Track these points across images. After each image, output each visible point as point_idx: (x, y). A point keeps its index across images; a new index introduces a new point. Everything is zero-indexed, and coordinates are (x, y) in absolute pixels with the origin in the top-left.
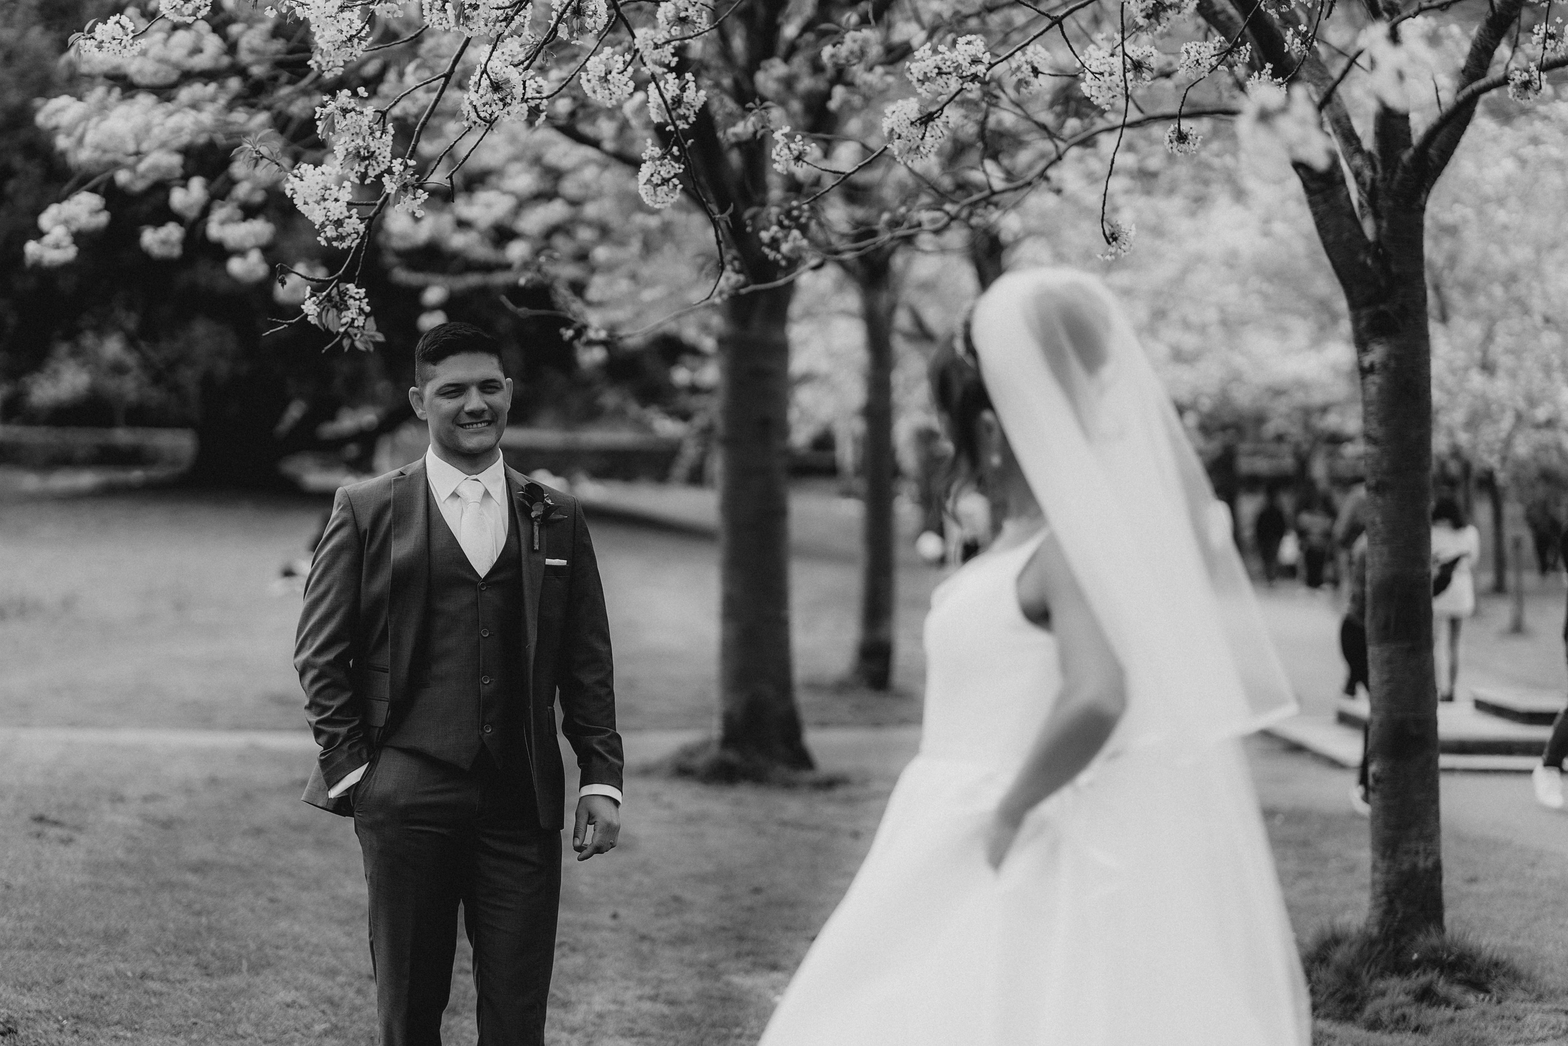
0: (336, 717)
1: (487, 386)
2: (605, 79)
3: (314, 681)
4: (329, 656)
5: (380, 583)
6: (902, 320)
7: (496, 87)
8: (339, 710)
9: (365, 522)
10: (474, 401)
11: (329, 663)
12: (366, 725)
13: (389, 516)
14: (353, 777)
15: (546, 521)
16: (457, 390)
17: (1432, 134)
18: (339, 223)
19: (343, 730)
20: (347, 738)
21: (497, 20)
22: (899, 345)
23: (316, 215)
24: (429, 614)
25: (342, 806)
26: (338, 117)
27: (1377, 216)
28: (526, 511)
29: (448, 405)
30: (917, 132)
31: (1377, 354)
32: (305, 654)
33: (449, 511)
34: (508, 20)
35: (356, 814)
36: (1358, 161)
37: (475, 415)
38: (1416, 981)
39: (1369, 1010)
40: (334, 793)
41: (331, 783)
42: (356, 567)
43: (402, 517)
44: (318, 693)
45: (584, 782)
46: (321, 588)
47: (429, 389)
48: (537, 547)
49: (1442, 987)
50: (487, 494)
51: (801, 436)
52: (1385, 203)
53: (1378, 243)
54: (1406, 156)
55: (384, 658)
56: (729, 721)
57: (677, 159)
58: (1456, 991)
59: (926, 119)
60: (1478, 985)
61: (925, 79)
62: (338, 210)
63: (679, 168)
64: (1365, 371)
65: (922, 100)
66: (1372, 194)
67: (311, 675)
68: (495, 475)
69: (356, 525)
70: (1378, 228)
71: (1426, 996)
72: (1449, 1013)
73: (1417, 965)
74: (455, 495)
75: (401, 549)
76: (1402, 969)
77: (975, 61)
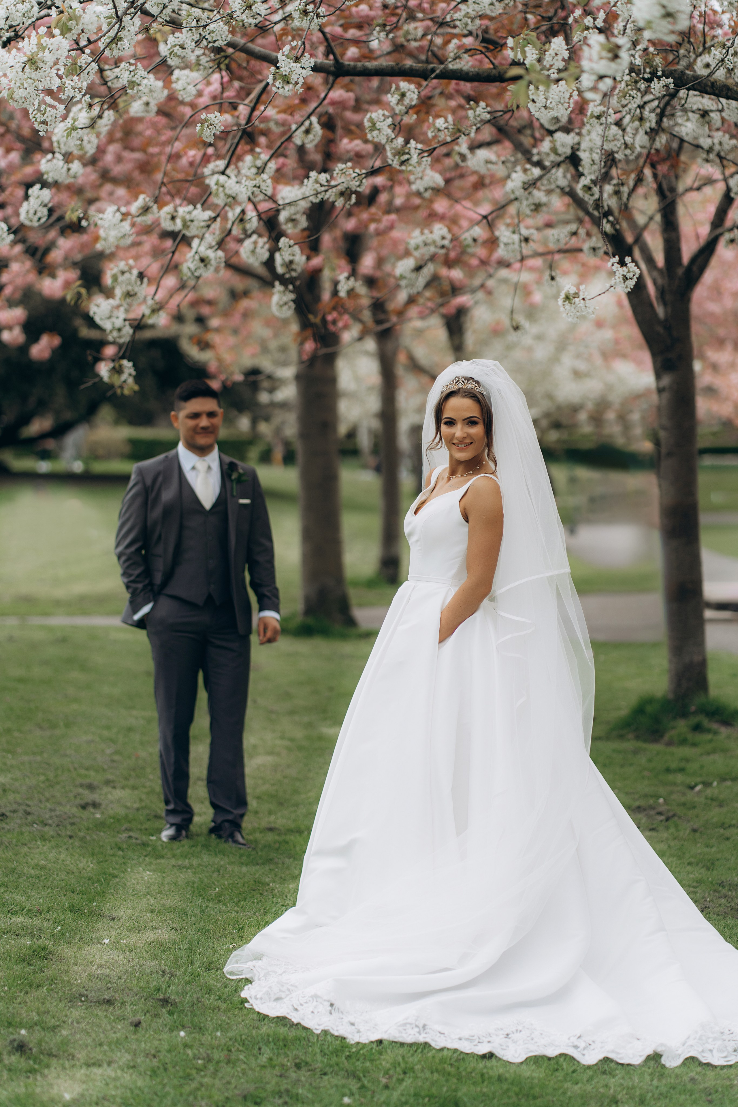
0: (138, 579)
1: (211, 415)
2: (253, 252)
3: (125, 561)
4: (133, 549)
5: (156, 513)
6: (402, 358)
7: (202, 260)
8: (138, 576)
9: (149, 482)
10: (204, 422)
11: (132, 553)
12: (151, 584)
13: (160, 479)
14: (146, 609)
15: (239, 481)
16: (196, 416)
17: (694, 260)
18: (119, 330)
19: (140, 586)
20: (142, 590)
21: (202, 227)
22: (400, 371)
23: (107, 325)
24: (181, 527)
25: (141, 624)
26: (119, 275)
27: (665, 304)
28: (230, 476)
29: (191, 423)
30: (414, 275)
31: (666, 380)
32: (121, 548)
33: (190, 476)
34: (208, 226)
35: (148, 627)
36: (655, 274)
37: (204, 428)
38: (694, 720)
39: (667, 737)
40: (137, 617)
41: (135, 611)
42: (145, 503)
43: (167, 480)
44: (128, 567)
45: (261, 609)
46: (127, 515)
47: (182, 414)
48: (235, 494)
49: (706, 722)
50: (209, 468)
51: (343, 429)
52: (668, 297)
53: (666, 320)
54: (680, 271)
55: (159, 550)
56: (308, 601)
57: (291, 291)
58: (715, 726)
59: (418, 269)
60: (727, 723)
61: (417, 248)
62: (119, 323)
63: (292, 296)
64: (660, 391)
65: (416, 259)
66: (662, 293)
67: (123, 558)
68: (213, 458)
69: (144, 484)
70: (666, 312)
71: (697, 728)
72: (709, 736)
73: (695, 713)
74: (193, 468)
75: (168, 495)
76: (684, 714)
77: (443, 238)
